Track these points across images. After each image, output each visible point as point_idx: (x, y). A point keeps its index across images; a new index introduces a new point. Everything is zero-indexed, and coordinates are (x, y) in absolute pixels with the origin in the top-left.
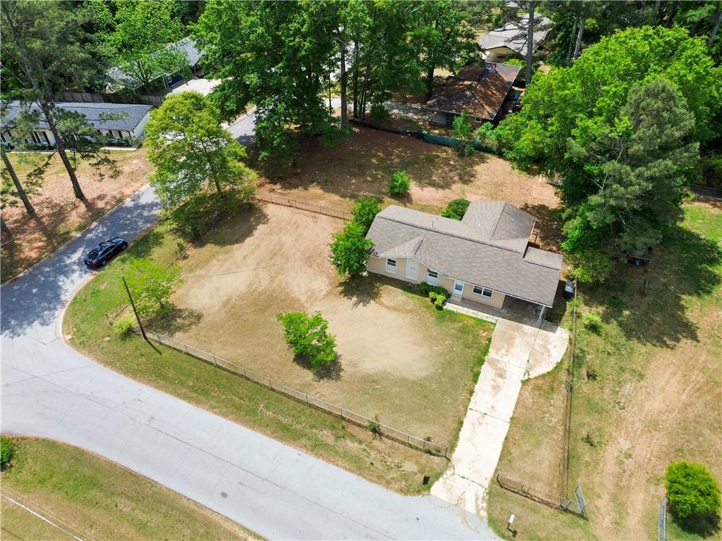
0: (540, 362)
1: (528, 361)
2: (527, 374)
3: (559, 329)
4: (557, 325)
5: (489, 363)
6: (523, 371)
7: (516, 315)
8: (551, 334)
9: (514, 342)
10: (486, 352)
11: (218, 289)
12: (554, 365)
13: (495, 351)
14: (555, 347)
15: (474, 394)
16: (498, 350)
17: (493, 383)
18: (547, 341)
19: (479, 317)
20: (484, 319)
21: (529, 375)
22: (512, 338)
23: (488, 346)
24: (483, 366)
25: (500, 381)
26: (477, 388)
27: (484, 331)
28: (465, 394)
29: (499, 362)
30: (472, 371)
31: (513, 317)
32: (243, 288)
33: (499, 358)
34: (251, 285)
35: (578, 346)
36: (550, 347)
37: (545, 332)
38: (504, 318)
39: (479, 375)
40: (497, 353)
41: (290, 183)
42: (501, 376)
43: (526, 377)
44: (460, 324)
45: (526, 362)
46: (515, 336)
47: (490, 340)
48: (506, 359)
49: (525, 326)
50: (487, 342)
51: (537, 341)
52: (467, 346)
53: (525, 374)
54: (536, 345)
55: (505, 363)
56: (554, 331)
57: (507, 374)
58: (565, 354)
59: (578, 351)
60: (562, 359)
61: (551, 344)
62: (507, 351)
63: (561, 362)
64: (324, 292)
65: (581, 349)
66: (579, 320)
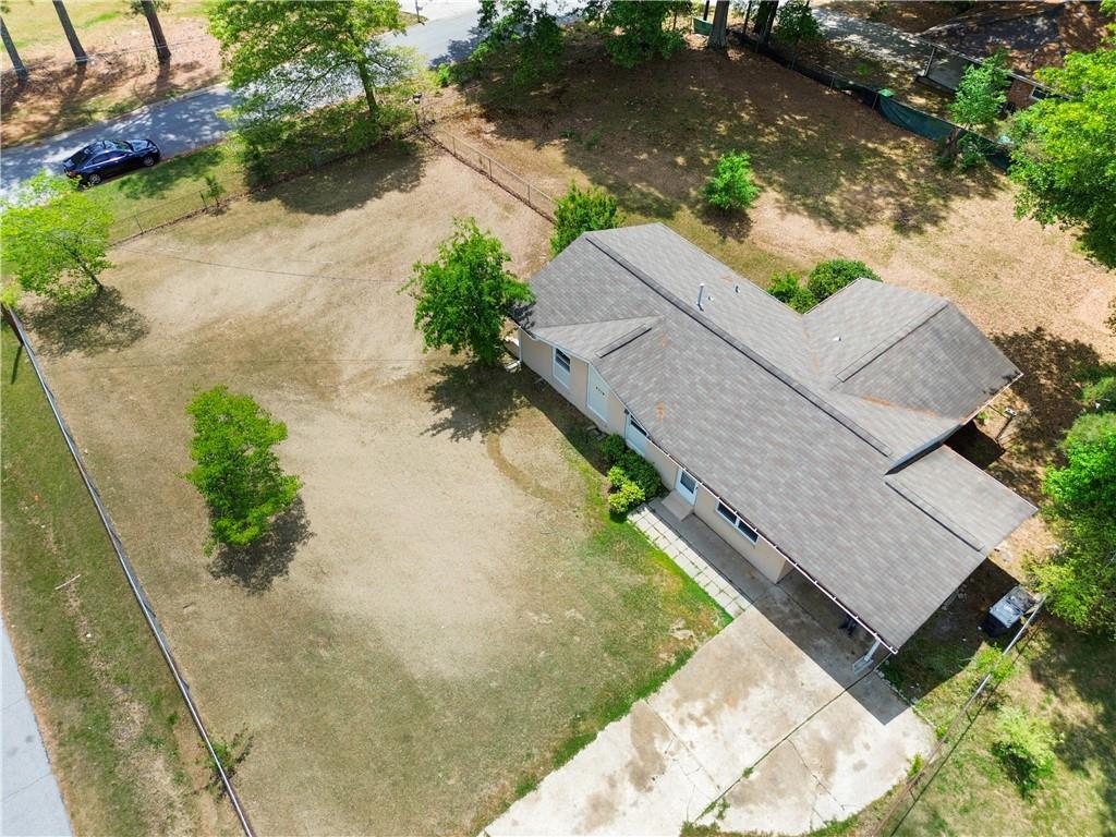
0: (781, 794)
1: (748, 772)
2: (716, 811)
3: (906, 719)
4: (908, 705)
5: (636, 721)
6: (713, 795)
7: (804, 618)
8: (871, 720)
9: (747, 695)
10: (647, 687)
11: (215, 293)
12: (818, 825)
13: (676, 695)
14: (859, 766)
15: (530, 795)
16: (687, 696)
17: (603, 788)
18: (844, 738)
19: (701, 581)
20: (712, 591)
21: (720, 816)
22: (750, 680)
23: (667, 672)
24: (611, 726)
25: (628, 791)
26: (552, 781)
27: (687, 627)
28: (508, 783)
29: (665, 732)
30: (574, 724)
31: (791, 621)
32: (259, 308)
33: (673, 725)
34: (281, 305)
35: (933, 798)
36: (843, 761)
37: (858, 707)
38: (766, 612)
39: (583, 746)
40: (677, 704)
41: (519, 127)
42: (641, 779)
43: (708, 821)
44: (640, 579)
45: (740, 772)
46: (763, 678)
47: (683, 657)
48: (691, 732)
49: (808, 660)
50: (673, 661)
51: (816, 723)
52: (614, 648)
53: (712, 807)
54: (804, 733)
55: (680, 744)
56: (884, 716)
57: (661, 783)
58: (873, 807)
59: (919, 815)
60: (855, 817)
61: (851, 751)
62: (708, 713)
63: (846, 824)
64: (400, 375)
65: (935, 815)
66: (990, 715)
